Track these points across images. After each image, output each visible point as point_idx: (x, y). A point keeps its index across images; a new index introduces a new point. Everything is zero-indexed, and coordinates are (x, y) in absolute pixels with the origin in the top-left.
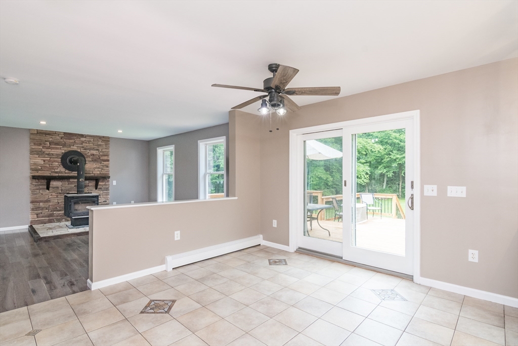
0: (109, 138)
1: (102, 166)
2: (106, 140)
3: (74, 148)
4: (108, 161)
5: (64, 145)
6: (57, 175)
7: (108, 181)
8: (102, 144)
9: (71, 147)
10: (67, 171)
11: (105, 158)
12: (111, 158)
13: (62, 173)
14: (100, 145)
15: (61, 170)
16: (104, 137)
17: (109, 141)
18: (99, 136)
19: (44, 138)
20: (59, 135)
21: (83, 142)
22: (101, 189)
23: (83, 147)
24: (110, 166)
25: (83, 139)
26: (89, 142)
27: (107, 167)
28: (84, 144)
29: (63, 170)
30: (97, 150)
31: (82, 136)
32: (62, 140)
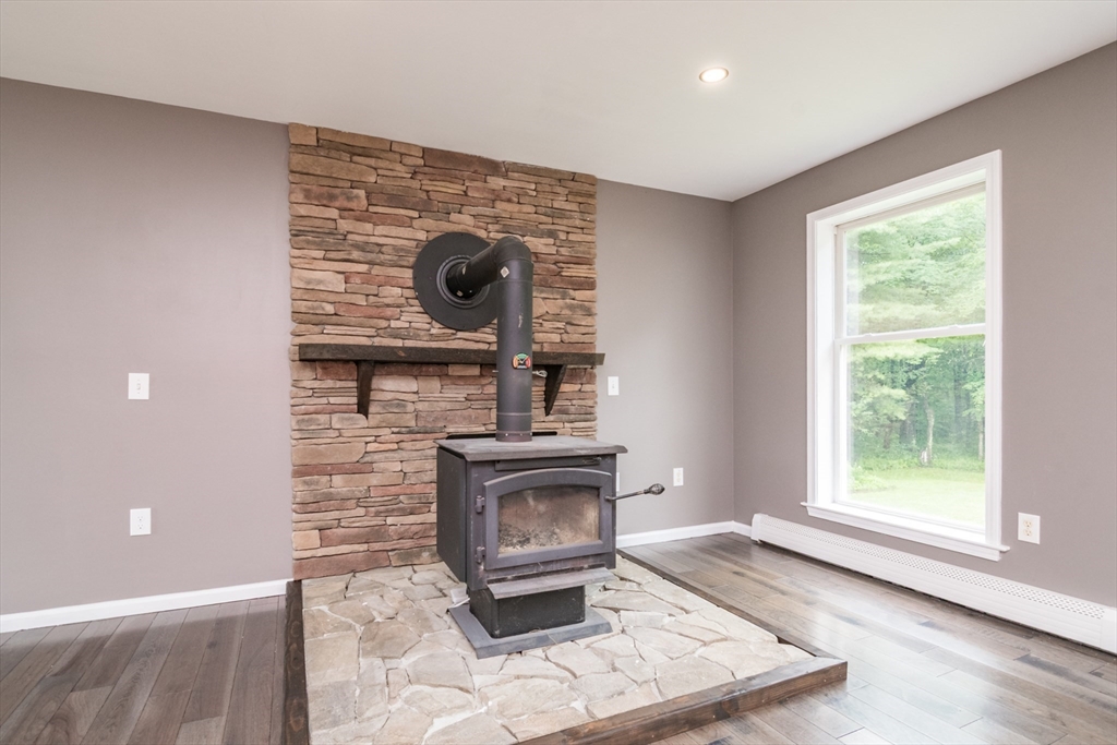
0: (591, 180)
1: (571, 307)
2: (581, 188)
3: (463, 222)
4: (589, 284)
5: (425, 207)
6: (399, 343)
7: (592, 379)
8: (568, 206)
9: (454, 217)
10: (436, 329)
11: (580, 271)
12: (602, 271)
13: (416, 337)
14: (560, 214)
15: (417, 327)
16: (574, 177)
17: (592, 196)
18: (556, 172)
19: (342, 168)
20: (408, 160)
21: (496, 197)
22: (565, 412)
23: (496, 219)
24: (598, 308)
25: (497, 182)
26: (521, 194)
27: (589, 313)
28: (500, 206)
29: (421, 321)
30: (552, 234)
31: (493, 167)
32: (415, 184)
